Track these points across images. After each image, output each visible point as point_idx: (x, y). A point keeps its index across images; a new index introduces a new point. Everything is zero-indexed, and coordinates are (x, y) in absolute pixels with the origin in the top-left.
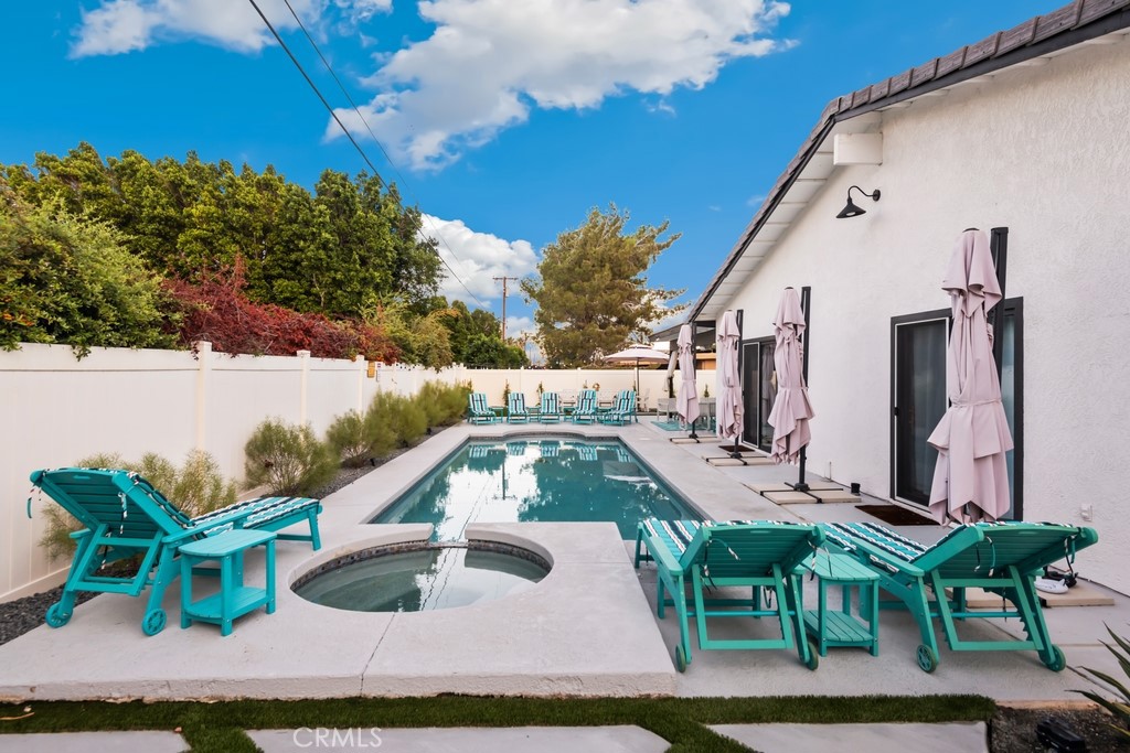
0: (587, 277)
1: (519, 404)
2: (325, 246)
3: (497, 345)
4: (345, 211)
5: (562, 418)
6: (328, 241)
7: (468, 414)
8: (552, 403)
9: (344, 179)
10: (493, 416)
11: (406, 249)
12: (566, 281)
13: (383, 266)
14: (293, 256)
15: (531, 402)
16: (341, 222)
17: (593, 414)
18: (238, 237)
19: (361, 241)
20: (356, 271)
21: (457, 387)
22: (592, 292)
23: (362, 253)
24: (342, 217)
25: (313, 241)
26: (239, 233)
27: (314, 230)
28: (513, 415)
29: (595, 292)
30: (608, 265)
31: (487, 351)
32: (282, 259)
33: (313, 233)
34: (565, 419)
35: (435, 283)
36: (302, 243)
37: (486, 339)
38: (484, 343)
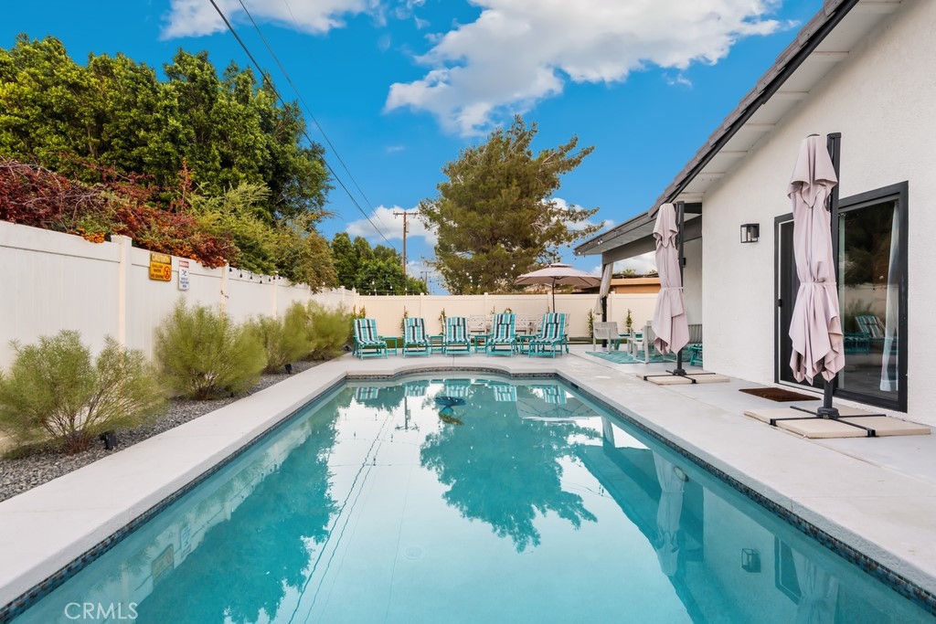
0: (491, 194)
1: (418, 331)
2: (173, 137)
3: (394, 270)
4: (204, 99)
5: (472, 349)
6: (176, 131)
7: (351, 345)
8: (460, 330)
9: (203, 59)
10: (383, 347)
11: (284, 152)
12: (470, 201)
13: (251, 167)
14: (135, 152)
15: (433, 329)
16: (199, 113)
17: (513, 343)
18: (62, 126)
19: (223, 136)
20: (216, 170)
21: (340, 312)
22: (498, 210)
23: (224, 150)
24: (201, 107)
25: (159, 129)
26: (63, 120)
27: (159, 116)
28: (409, 346)
29: (502, 209)
30: (515, 182)
31: (384, 277)
32: (122, 156)
33: (158, 120)
34: (476, 350)
35: (320, 195)
36: (142, 133)
37: (382, 264)
38: (379, 268)
